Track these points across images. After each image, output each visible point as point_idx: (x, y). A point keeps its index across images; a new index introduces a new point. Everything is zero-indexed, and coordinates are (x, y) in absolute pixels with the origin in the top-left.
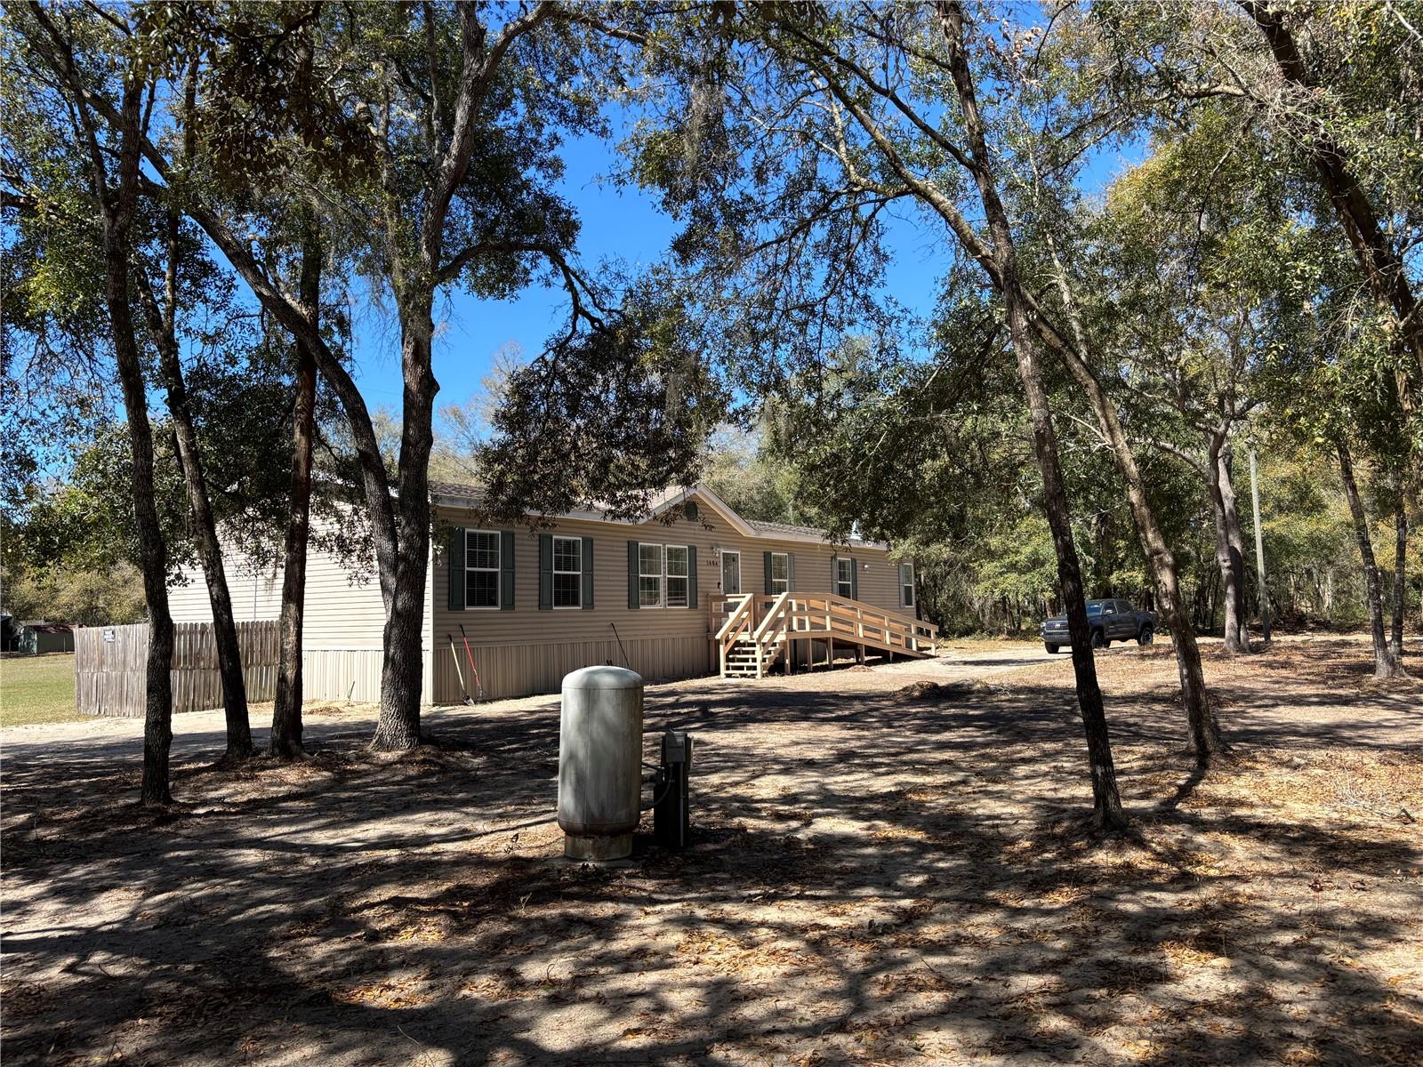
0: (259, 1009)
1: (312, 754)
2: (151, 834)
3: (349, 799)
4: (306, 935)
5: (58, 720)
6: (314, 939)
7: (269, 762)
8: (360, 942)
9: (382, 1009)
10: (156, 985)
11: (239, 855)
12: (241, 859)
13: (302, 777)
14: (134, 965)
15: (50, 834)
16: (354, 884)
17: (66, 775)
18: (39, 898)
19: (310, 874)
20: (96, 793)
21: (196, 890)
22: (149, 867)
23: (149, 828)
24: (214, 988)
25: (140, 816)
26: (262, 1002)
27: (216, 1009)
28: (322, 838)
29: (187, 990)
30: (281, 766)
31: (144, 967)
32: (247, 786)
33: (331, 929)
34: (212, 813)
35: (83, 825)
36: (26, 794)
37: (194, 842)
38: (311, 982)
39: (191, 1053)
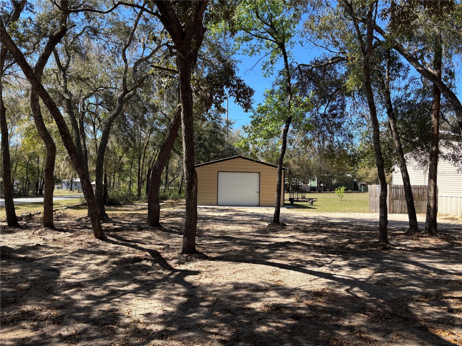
0: (401, 324)
1: (441, 234)
2: (380, 252)
3: (453, 254)
4: (424, 302)
5: (364, 212)
6: (427, 304)
7: (424, 235)
8: (445, 311)
9: (448, 342)
10: (370, 304)
11: (408, 266)
12: (408, 268)
13: (436, 242)
14: (365, 295)
15: (352, 246)
16: (448, 287)
17: (361, 229)
18: (345, 266)
19: (432, 279)
20: (368, 236)
21: (390, 275)
22: (378, 263)
23: (380, 250)
24: (387, 312)
25: (378, 246)
26: (402, 322)
27: (386, 319)
28: (440, 266)
29: (379, 309)
30: (429, 237)
31: (368, 296)
32: (415, 242)
33: (435, 303)
34: (401, 249)
35: (362, 246)
36: (349, 233)
37: (394, 258)
38: (422, 321)
39: (374, 332)
